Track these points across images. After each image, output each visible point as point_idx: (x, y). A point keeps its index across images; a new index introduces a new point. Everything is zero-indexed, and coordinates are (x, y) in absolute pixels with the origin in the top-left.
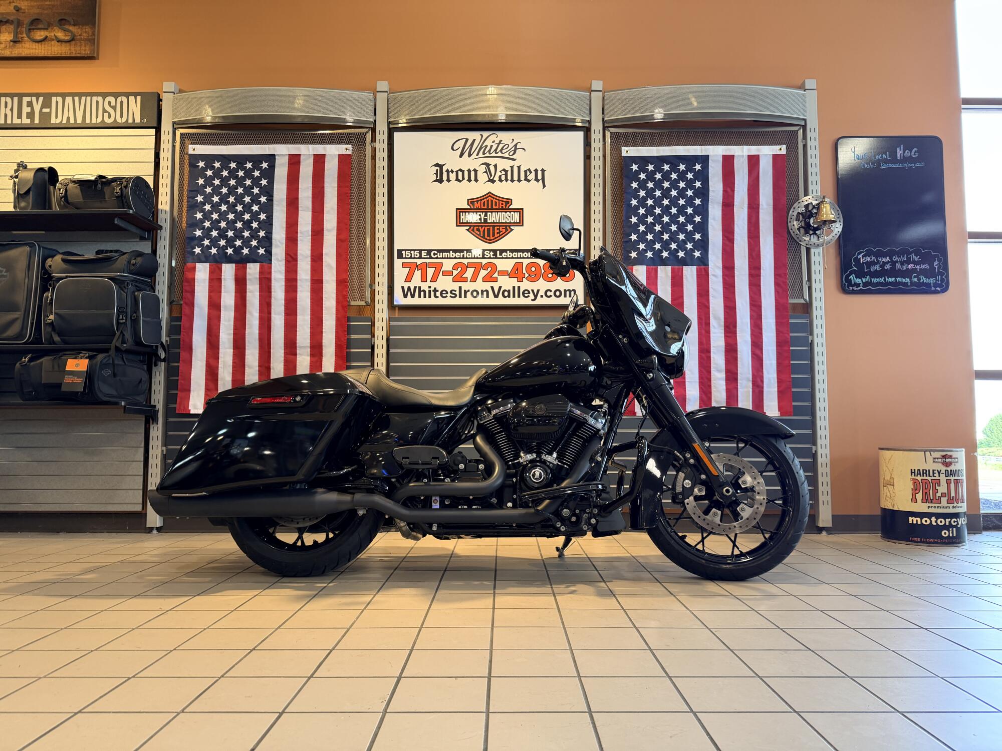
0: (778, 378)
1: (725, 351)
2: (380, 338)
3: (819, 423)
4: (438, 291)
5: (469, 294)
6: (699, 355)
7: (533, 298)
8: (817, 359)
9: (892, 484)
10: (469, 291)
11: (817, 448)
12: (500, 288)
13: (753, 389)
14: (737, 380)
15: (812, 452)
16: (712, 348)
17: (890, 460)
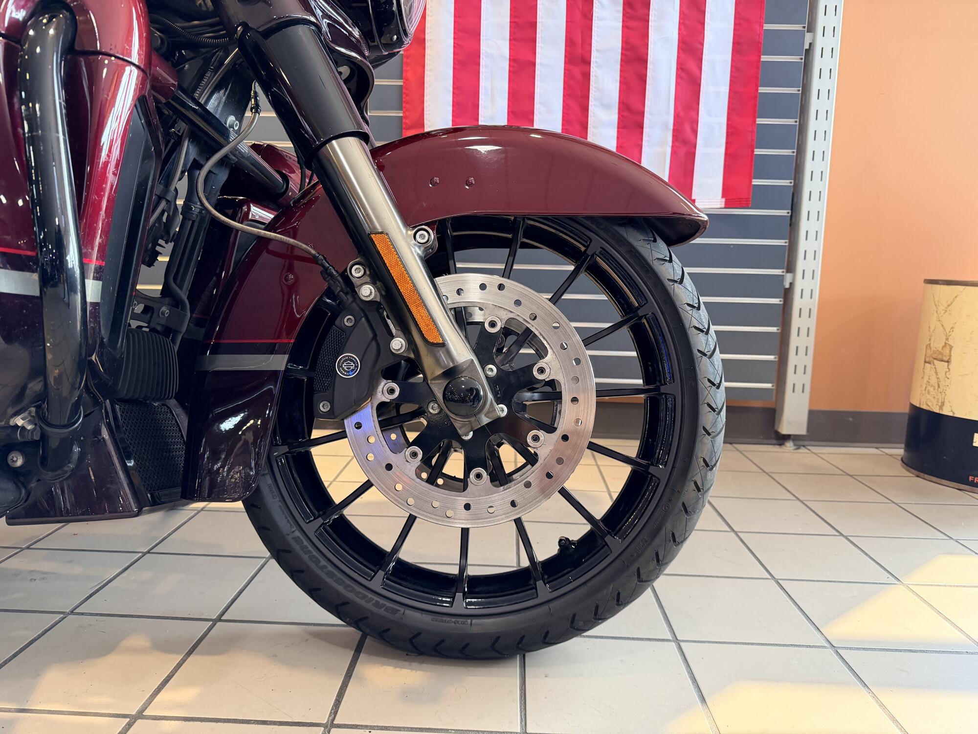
0: (728, 125)
1: (622, 60)
3: (805, 225)
6: (565, 69)
8: (816, 84)
9: (946, 359)
11: (794, 278)
13: (673, 147)
14: (641, 126)
15: (784, 286)
16: (594, 54)
17: (948, 306)
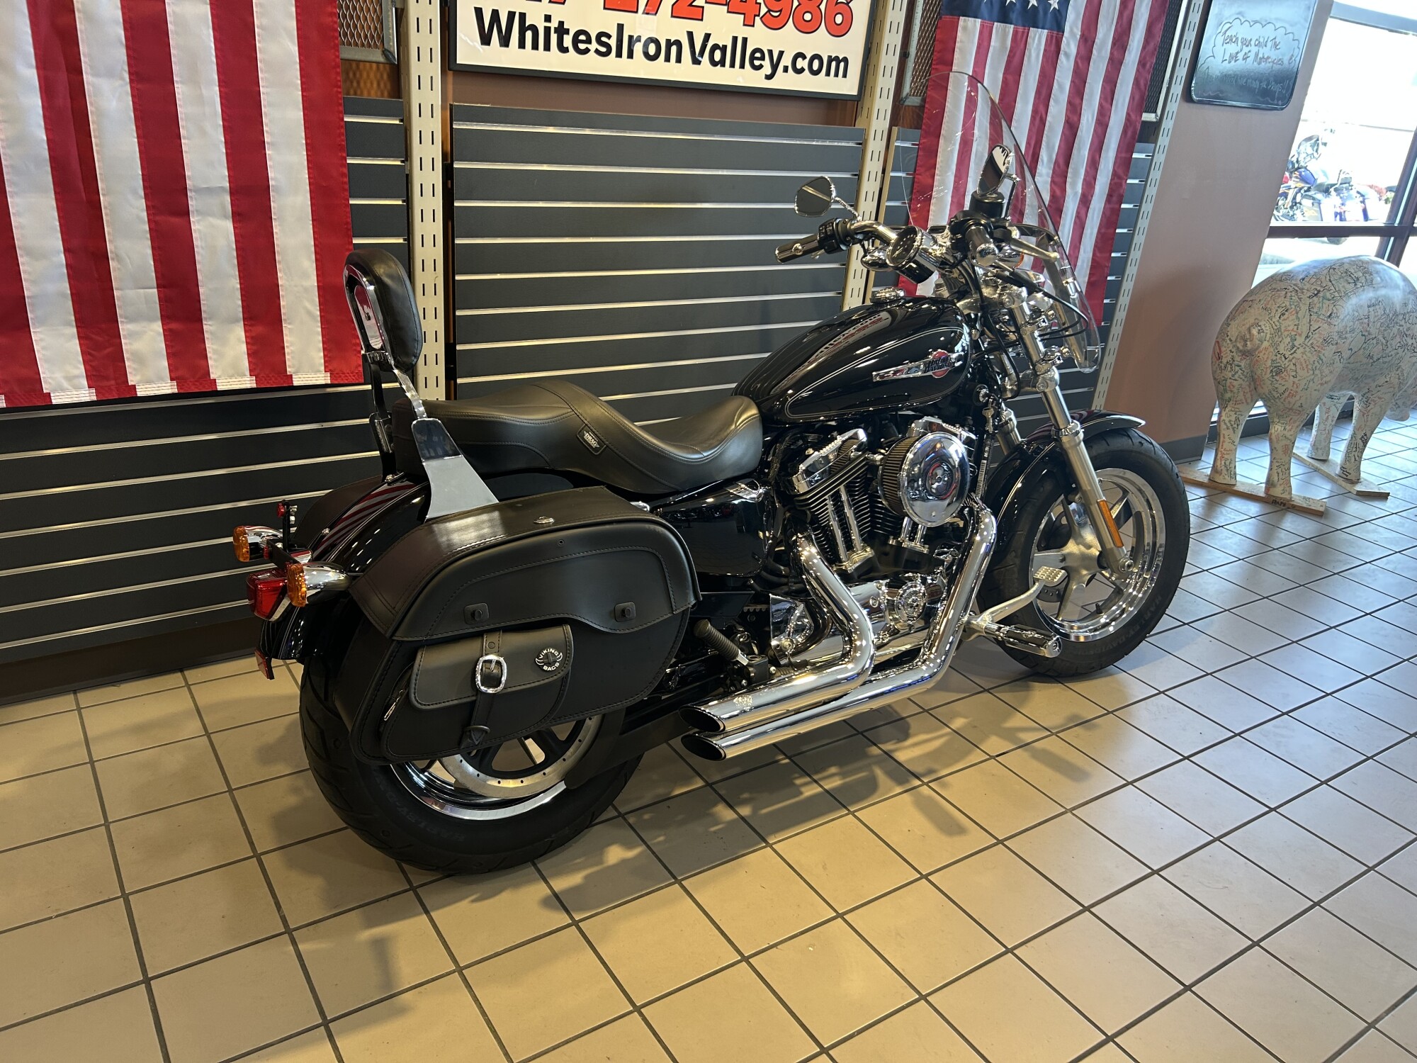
2: (427, 164)
4: (567, 32)
5: (638, 48)
7: (769, 72)
10: (639, 39)
12: (707, 37)
